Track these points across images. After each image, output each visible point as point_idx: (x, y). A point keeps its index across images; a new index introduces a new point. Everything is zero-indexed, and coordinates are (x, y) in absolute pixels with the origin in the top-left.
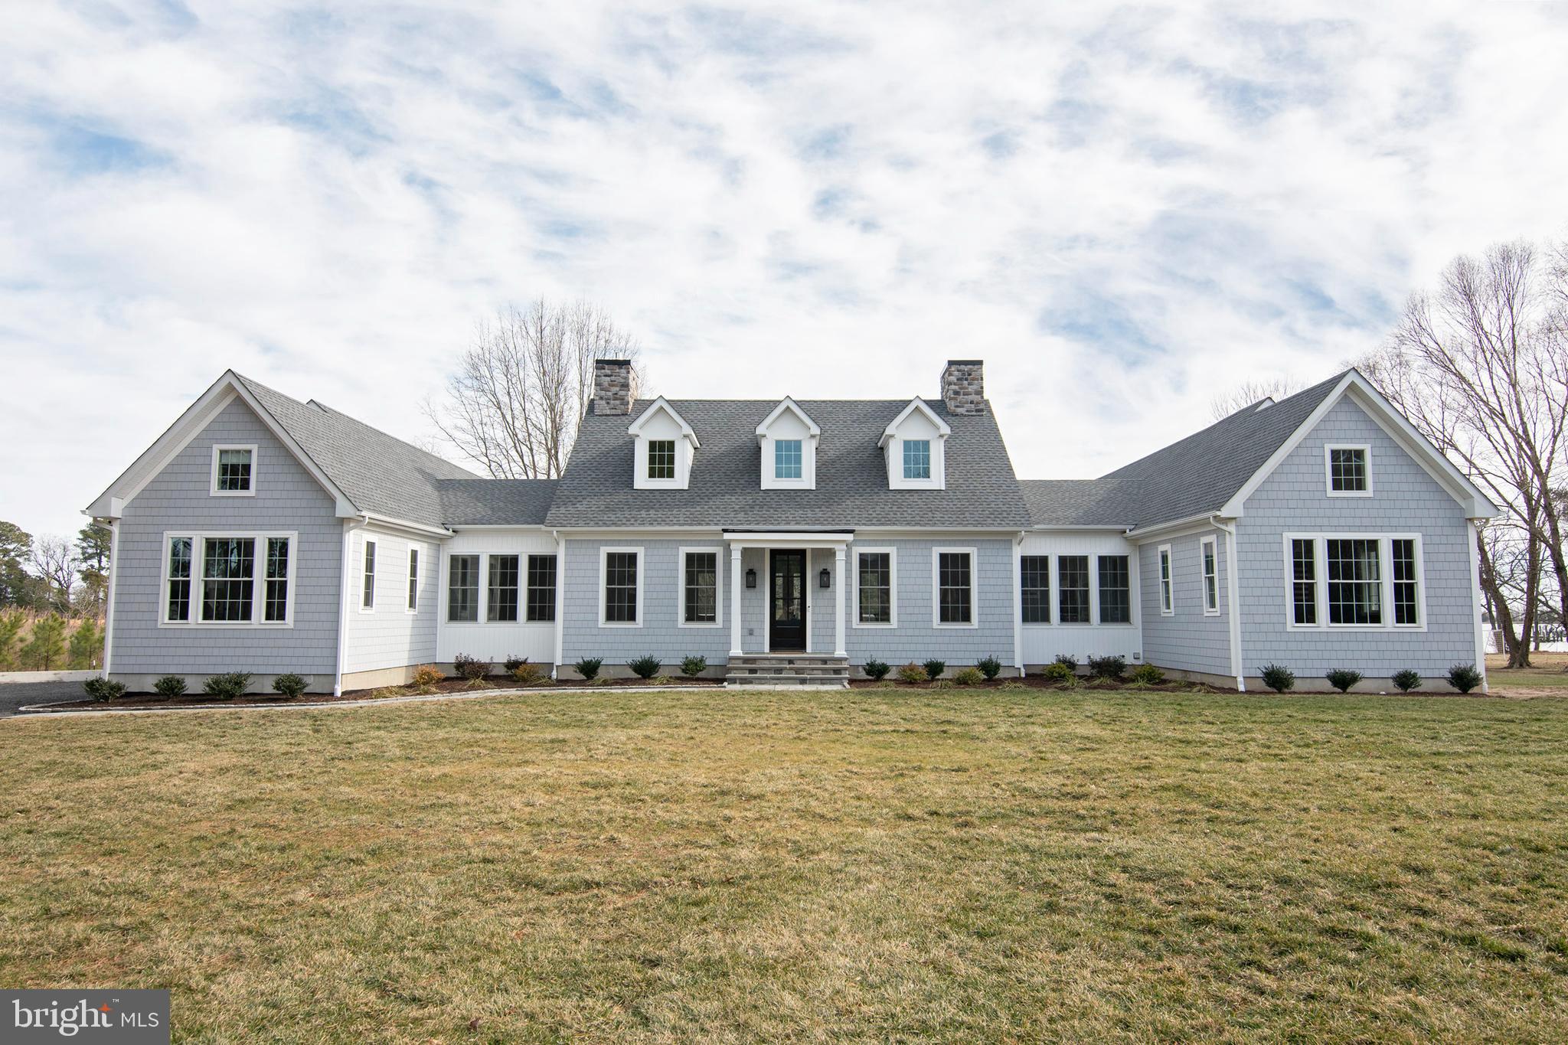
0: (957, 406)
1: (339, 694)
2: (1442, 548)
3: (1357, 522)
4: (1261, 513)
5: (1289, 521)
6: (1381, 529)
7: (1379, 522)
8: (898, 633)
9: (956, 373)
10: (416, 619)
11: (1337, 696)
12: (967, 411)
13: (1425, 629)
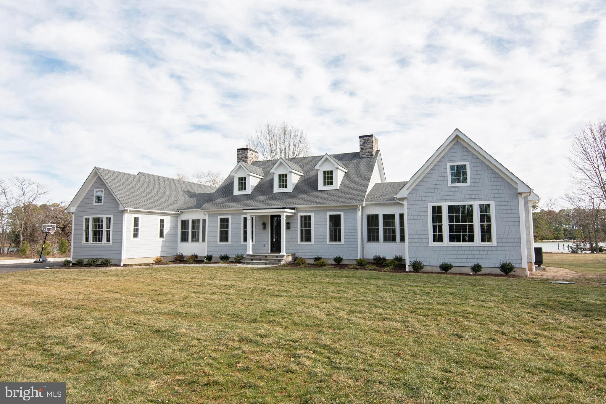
0: (362, 154)
1: (122, 265)
2: (505, 207)
3: (463, 197)
4: (418, 195)
5: (431, 198)
6: (475, 199)
7: (473, 197)
8: (314, 246)
9: (362, 141)
10: (163, 241)
11: (443, 275)
12: (367, 156)
13: (495, 245)
